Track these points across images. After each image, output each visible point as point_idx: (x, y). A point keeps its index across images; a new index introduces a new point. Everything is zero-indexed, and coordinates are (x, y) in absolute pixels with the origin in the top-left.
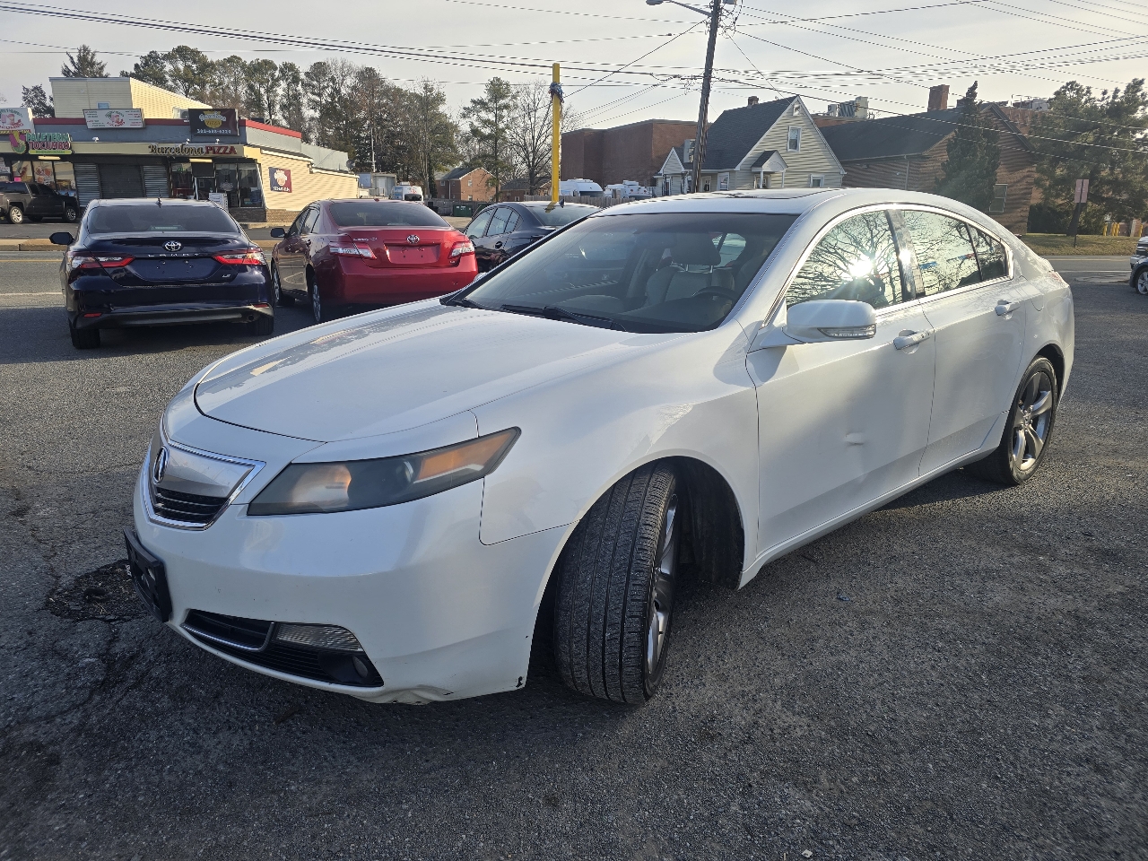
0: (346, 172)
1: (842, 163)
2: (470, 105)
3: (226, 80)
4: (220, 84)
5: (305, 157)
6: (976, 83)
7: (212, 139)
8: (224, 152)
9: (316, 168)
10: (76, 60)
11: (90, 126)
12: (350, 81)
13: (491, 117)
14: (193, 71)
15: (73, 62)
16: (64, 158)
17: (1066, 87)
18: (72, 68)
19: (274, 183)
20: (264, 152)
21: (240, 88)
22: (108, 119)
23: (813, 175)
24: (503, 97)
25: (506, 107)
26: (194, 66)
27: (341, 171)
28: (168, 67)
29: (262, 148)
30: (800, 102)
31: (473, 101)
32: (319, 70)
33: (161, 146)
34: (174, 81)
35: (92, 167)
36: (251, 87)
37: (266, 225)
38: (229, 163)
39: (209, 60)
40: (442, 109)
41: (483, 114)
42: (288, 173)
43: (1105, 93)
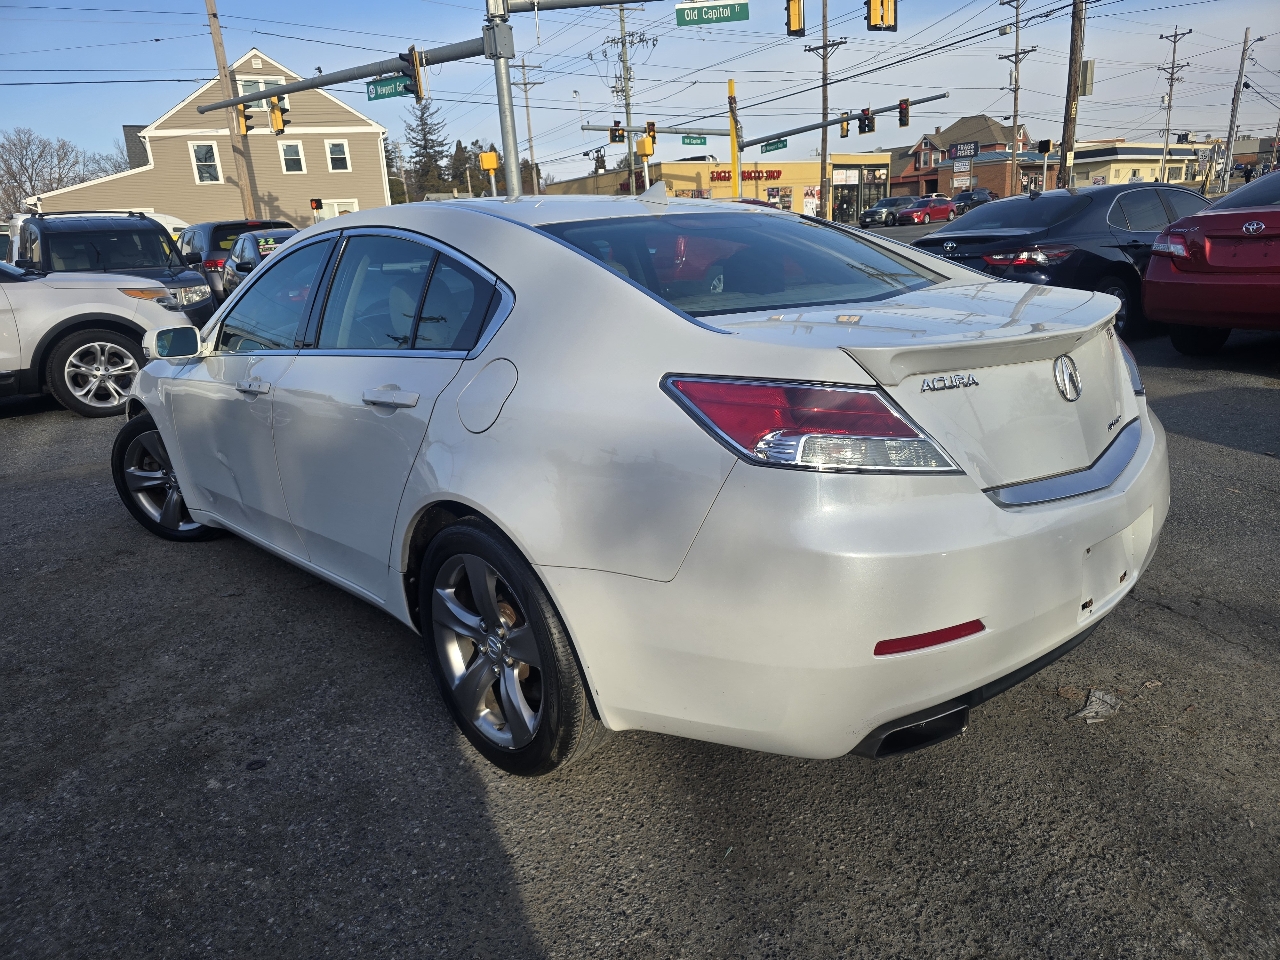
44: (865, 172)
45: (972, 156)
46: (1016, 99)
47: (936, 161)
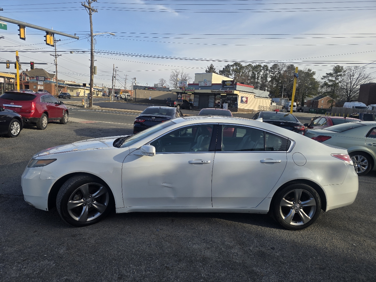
0: (268, 98)
2: (326, 75)
3: (246, 71)
4: (244, 72)
5: (254, 93)
7: (226, 88)
8: (229, 92)
9: (256, 96)
10: (209, 68)
11: (199, 85)
12: (284, 69)
13: (334, 79)
14: (238, 69)
15: (208, 68)
16: (193, 93)
18: (208, 70)
19: (242, 101)
20: (240, 92)
21: (250, 73)
22: (204, 84)
24: (340, 72)
25: (341, 75)
26: (238, 68)
27: (266, 98)
28: (232, 68)
29: (240, 91)
31: (327, 74)
32: (275, 66)
33: (214, 90)
34: (232, 72)
35: (198, 96)
36: (253, 73)
37: (237, 113)
38: (230, 95)
39: (243, 66)
40: (314, 77)
41: (330, 78)
42: (247, 98)
44: (6, 79)
45: (44, 81)
46: (56, 67)
47: (28, 80)
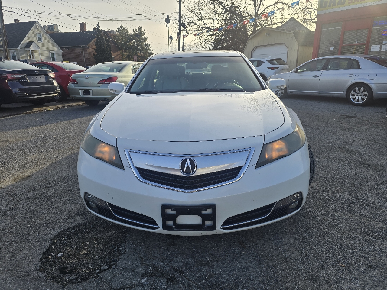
1: (60, 48)
6: (98, 23)
17: (120, 27)
23: (51, 52)
30: (38, 23)
43: (133, 30)
